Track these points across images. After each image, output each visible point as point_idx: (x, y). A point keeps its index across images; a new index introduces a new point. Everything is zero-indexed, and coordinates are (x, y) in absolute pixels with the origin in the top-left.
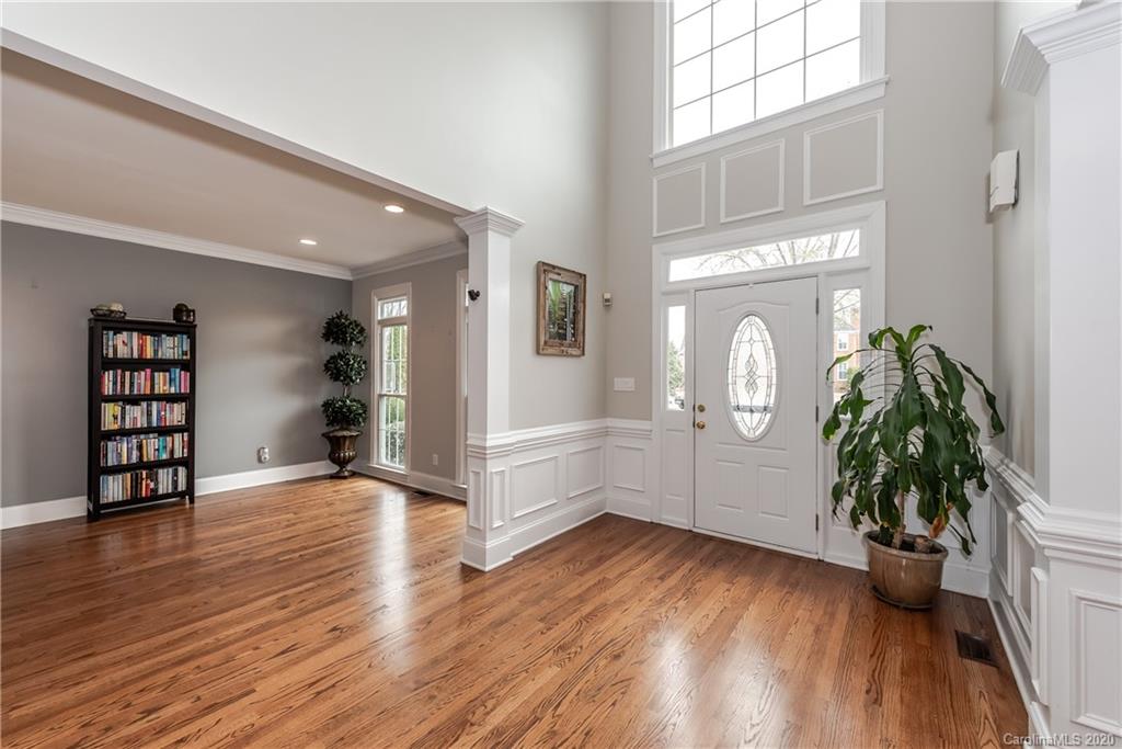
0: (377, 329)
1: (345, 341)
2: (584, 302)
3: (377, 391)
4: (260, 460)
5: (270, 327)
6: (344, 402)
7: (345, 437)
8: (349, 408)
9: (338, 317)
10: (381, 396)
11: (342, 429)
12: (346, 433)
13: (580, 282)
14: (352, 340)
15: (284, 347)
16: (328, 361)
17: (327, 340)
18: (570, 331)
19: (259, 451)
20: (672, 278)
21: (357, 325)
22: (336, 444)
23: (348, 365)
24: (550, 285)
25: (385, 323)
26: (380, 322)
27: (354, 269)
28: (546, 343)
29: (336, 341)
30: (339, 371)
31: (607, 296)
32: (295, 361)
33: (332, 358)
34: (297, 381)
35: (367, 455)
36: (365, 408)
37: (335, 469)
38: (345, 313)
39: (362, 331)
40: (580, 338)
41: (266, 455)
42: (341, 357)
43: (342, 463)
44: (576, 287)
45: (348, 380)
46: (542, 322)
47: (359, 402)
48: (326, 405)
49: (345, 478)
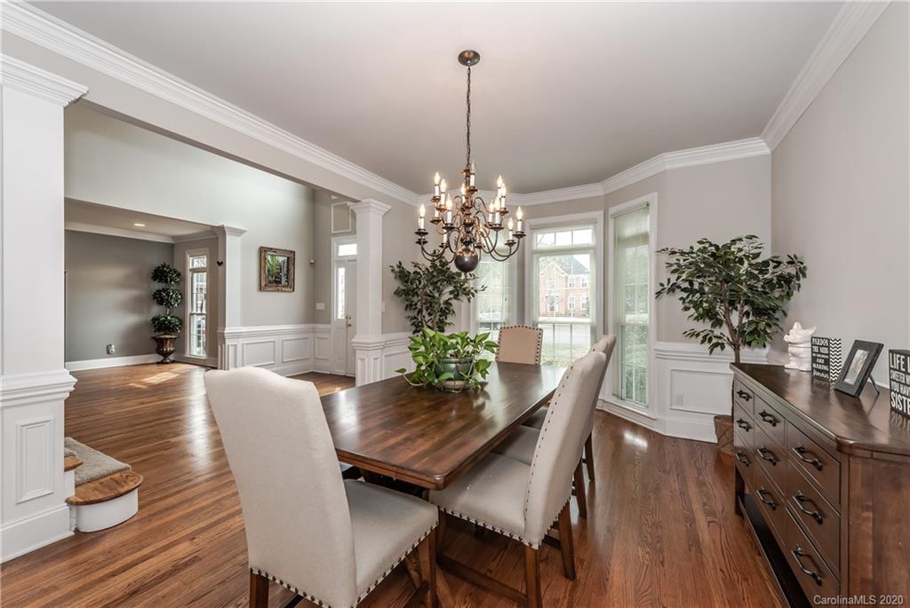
0: (189, 275)
1: (166, 281)
2: (294, 265)
3: (189, 311)
4: (108, 352)
5: (116, 273)
6: (166, 318)
7: (167, 339)
8: (170, 322)
9: (163, 267)
10: (192, 314)
11: (165, 334)
12: (167, 336)
13: (292, 255)
14: (171, 281)
15: (124, 284)
16: (155, 294)
17: (155, 280)
18: (284, 279)
19: (107, 347)
20: (341, 254)
21: (175, 272)
22: (160, 343)
23: (168, 296)
24: (269, 258)
25: (194, 271)
26: (191, 270)
27: (174, 237)
28: (266, 285)
29: (161, 281)
30: (162, 299)
31: (312, 261)
32: (134, 293)
33: (158, 291)
34: (134, 306)
35: (183, 351)
36: (182, 323)
37: (161, 358)
38: (167, 264)
39: (179, 275)
40: (291, 283)
41: (113, 349)
42: (164, 290)
43: (166, 355)
44: (288, 258)
45: (169, 304)
46: (263, 275)
47: (177, 318)
48: (154, 319)
49: (167, 363)
